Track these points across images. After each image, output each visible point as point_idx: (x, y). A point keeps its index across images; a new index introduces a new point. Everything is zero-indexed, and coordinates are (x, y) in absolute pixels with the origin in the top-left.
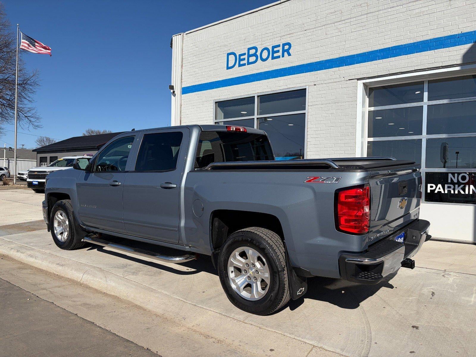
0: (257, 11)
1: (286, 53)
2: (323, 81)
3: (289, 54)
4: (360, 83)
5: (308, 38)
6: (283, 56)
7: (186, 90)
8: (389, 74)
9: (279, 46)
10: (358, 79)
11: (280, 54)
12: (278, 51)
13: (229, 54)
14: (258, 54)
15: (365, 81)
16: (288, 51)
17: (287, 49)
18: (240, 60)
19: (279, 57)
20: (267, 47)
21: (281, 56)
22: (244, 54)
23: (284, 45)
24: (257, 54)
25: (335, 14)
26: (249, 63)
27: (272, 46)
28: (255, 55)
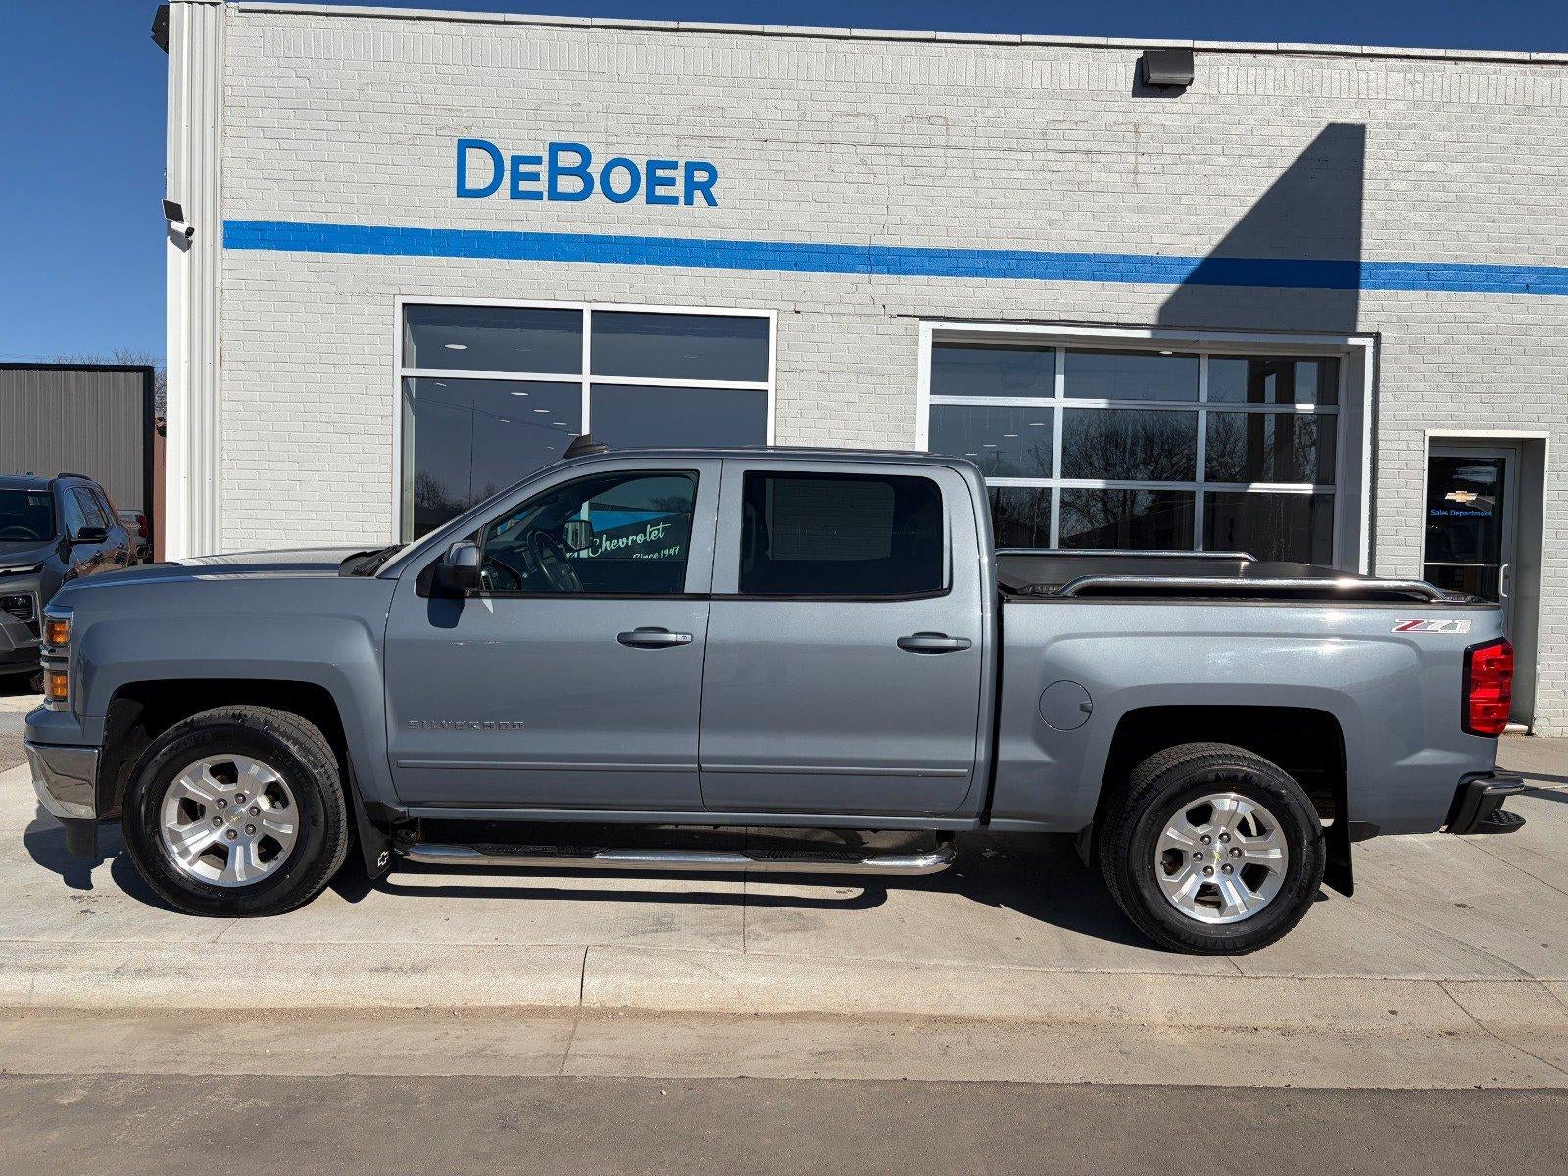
0: (587, 27)
1: (698, 195)
2: (822, 306)
3: (711, 201)
4: (926, 330)
5: (775, 165)
6: (689, 201)
7: (241, 235)
8: (1002, 319)
9: (673, 165)
10: (923, 318)
11: (678, 190)
12: (671, 182)
13: (463, 146)
14: (595, 170)
15: (938, 326)
16: (706, 189)
17: (702, 181)
18: (514, 175)
19: (674, 200)
20: (628, 157)
21: (682, 200)
22: (537, 160)
23: (691, 167)
24: (588, 170)
25: (856, 119)
26: (555, 195)
27: (647, 158)
28: (580, 172)
